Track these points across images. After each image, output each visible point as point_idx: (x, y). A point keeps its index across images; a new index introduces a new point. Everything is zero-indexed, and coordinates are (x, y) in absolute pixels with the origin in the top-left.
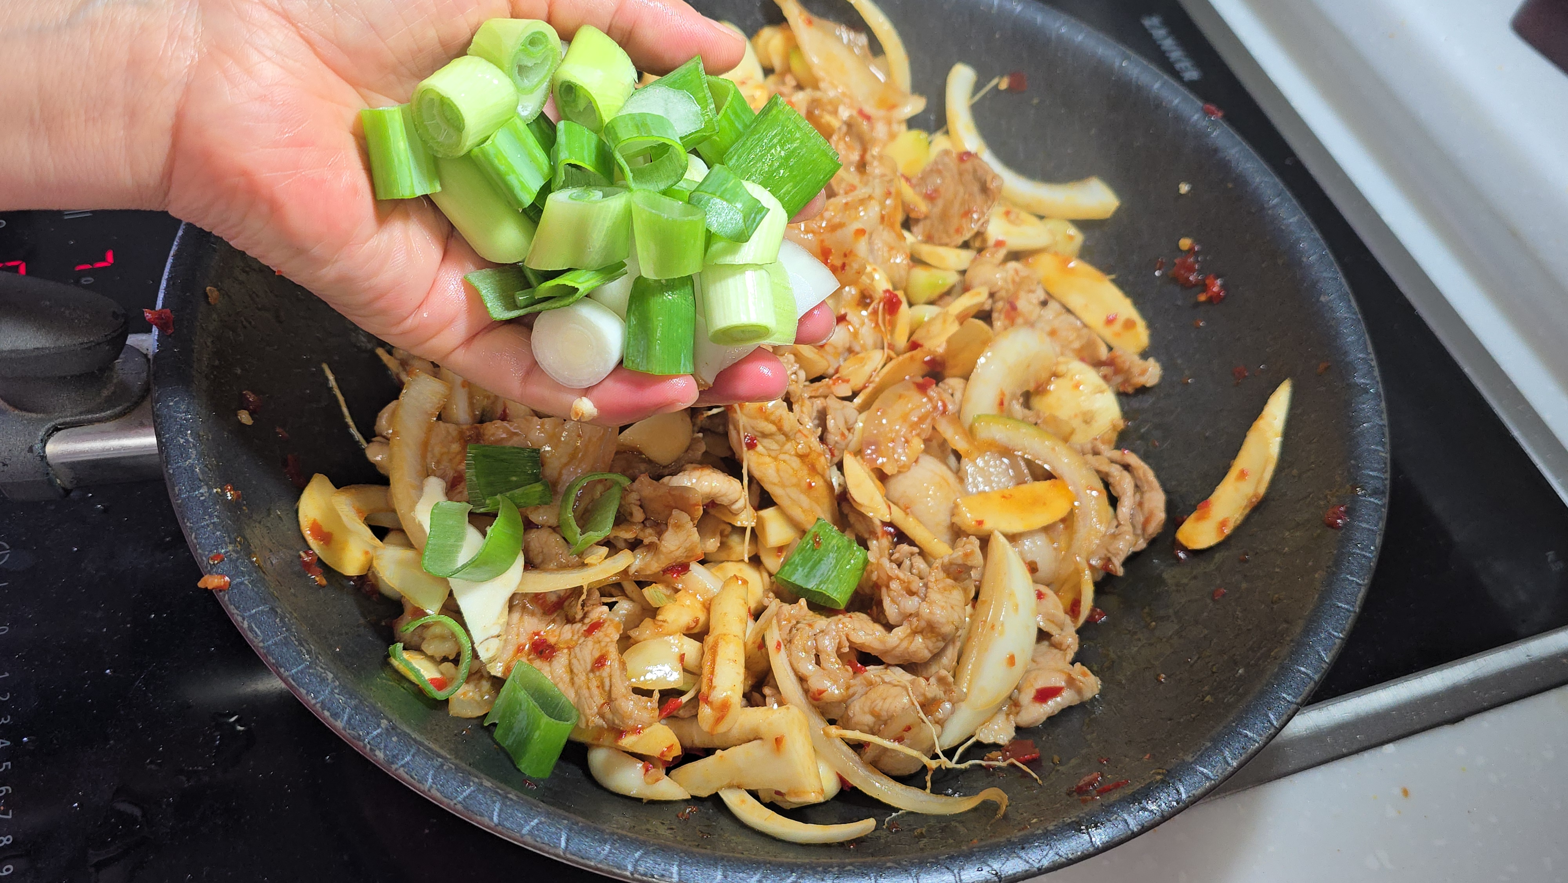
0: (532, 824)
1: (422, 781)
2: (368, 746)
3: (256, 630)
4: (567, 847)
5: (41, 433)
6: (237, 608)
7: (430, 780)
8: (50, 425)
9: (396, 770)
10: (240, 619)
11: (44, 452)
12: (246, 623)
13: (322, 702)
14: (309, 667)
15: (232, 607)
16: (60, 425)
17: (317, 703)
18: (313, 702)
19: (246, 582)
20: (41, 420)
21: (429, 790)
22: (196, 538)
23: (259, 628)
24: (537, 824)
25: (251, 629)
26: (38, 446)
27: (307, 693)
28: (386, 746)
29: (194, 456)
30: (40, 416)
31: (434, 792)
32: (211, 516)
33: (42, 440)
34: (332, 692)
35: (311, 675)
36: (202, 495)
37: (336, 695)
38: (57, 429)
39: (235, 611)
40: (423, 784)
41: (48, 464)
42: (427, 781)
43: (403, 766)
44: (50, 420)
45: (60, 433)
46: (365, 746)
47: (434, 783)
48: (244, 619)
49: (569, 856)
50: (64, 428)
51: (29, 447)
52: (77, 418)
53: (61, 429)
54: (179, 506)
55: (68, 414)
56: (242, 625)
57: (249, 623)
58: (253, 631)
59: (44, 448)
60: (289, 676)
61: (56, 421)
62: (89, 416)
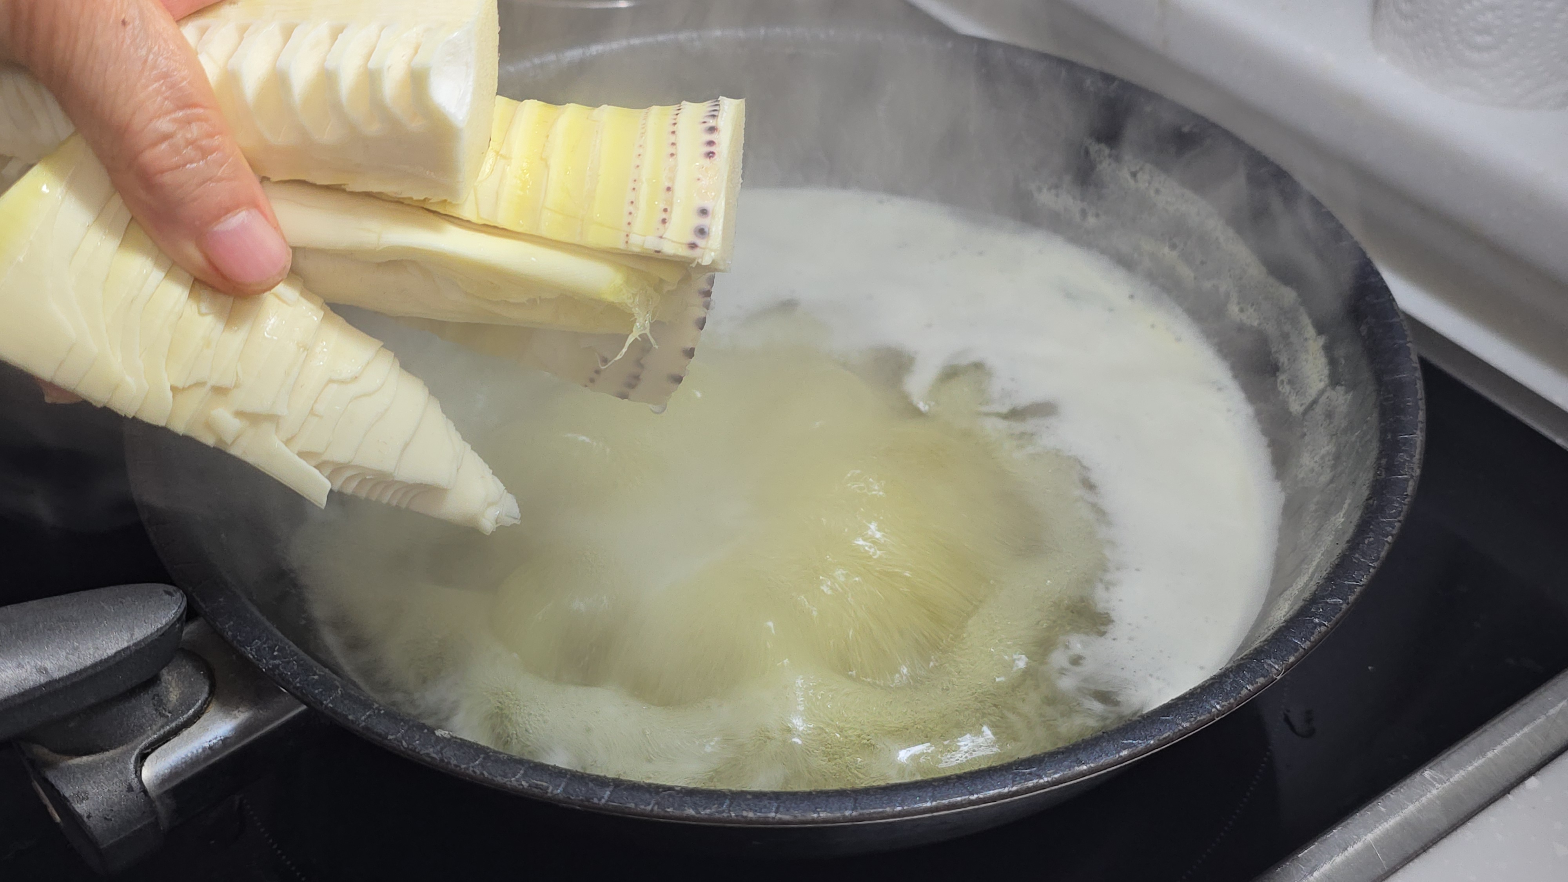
5: (132, 767)
6: (505, 776)
8: (136, 754)
10: (515, 784)
11: (143, 784)
12: (525, 783)
13: (659, 804)
15: (500, 778)
16: (146, 748)
17: (655, 808)
18: (651, 809)
20: (124, 753)
22: (408, 745)
23: (542, 780)
25: (533, 786)
26: (134, 781)
27: (639, 806)
30: (119, 750)
33: (136, 772)
38: (143, 757)
39: (506, 780)
41: (149, 797)
44: (133, 749)
45: (149, 757)
48: (519, 780)
50: (153, 750)
51: (124, 787)
52: (162, 732)
53: (148, 754)
54: (366, 728)
55: (150, 733)
56: (521, 787)
57: (527, 782)
58: (537, 786)
59: (140, 781)
60: (607, 801)
61: (140, 747)
62: (174, 725)
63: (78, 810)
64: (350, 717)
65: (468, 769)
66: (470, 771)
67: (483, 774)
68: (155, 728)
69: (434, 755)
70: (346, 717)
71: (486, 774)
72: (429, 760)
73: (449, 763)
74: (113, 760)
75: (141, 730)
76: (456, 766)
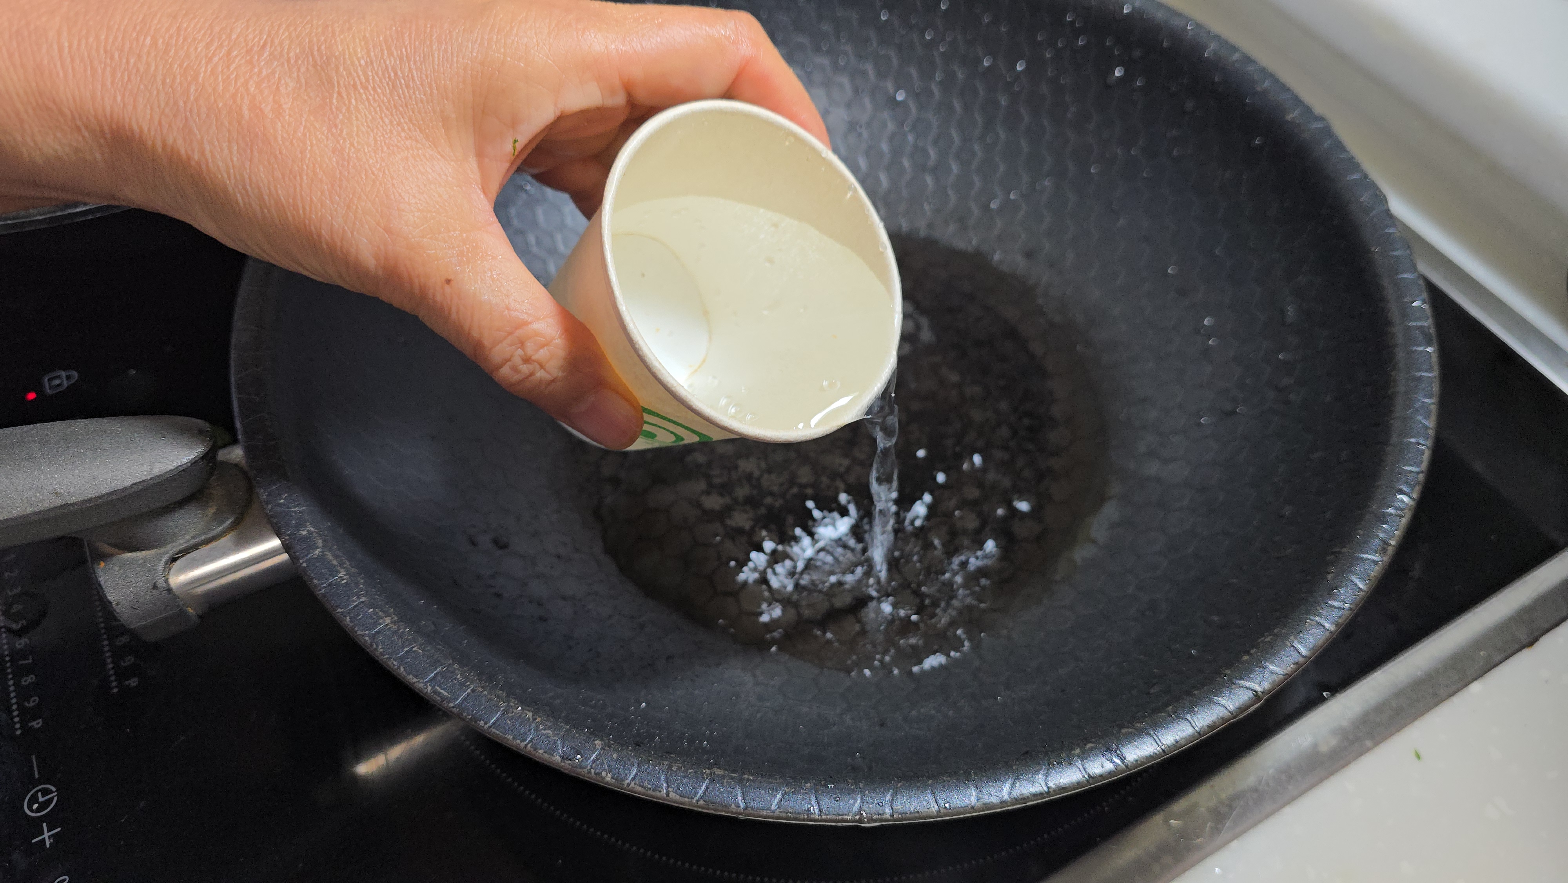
0: (778, 796)
1: (657, 788)
2: (593, 771)
3: (442, 691)
4: (820, 811)
5: (160, 569)
6: (416, 676)
7: (665, 785)
8: (166, 557)
9: (629, 784)
10: (422, 685)
11: (169, 585)
12: (429, 688)
13: (531, 741)
14: (505, 711)
15: (411, 677)
16: (175, 554)
17: (528, 744)
18: (523, 744)
19: (415, 649)
20: (158, 554)
21: (668, 795)
22: (351, 621)
23: (444, 689)
24: (783, 796)
25: (435, 692)
26: (161, 582)
27: (514, 738)
28: (609, 766)
29: (321, 545)
30: (153, 552)
31: (672, 795)
32: (359, 597)
33: (163, 574)
34: (537, 729)
35: (511, 719)
36: (342, 578)
37: (543, 731)
38: (174, 560)
39: (415, 680)
40: (660, 791)
41: (175, 595)
42: (662, 788)
43: (633, 779)
44: (165, 553)
45: (179, 562)
46: (590, 772)
47: (668, 787)
48: (425, 684)
49: (823, 817)
50: (182, 556)
51: (152, 584)
52: (191, 542)
53: (178, 558)
54: (324, 595)
55: (182, 542)
56: (426, 691)
57: (433, 687)
58: (439, 694)
59: (167, 581)
60: (491, 727)
61: (171, 552)
62: (203, 538)
63: (109, 598)
64: (315, 581)
65: (389, 659)
66: (390, 663)
67: (399, 668)
68: (187, 537)
69: (367, 638)
70: (312, 579)
71: (402, 669)
72: (363, 641)
73: (376, 649)
74: (145, 559)
75: (174, 537)
76: (382, 654)
